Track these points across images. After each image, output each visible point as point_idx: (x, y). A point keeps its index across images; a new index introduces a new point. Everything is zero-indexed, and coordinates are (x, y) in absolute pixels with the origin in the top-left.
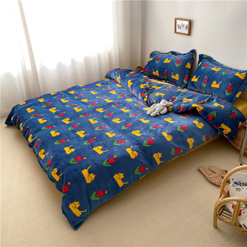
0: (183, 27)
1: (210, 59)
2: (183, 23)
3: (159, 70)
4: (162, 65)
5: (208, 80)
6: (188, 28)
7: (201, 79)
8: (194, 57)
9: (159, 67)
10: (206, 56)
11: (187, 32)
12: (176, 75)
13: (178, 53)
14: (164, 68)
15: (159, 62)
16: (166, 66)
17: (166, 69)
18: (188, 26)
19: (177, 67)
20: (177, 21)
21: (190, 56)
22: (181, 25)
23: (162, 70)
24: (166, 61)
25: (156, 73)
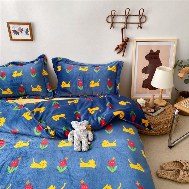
0: (21, 32)
1: (67, 61)
2: (20, 27)
3: (10, 87)
4: (13, 81)
5: (84, 82)
6: (29, 33)
7: (74, 83)
8: (46, 62)
9: (9, 84)
10: (61, 59)
11: (29, 37)
12: (37, 87)
13: (23, 62)
14: (17, 83)
15: (5, 78)
16: (20, 81)
17: (22, 84)
18: (29, 30)
19: (34, 78)
20: (11, 25)
21: (41, 62)
22: (18, 30)
23: (16, 86)
24: (16, 74)
25: (8, 92)
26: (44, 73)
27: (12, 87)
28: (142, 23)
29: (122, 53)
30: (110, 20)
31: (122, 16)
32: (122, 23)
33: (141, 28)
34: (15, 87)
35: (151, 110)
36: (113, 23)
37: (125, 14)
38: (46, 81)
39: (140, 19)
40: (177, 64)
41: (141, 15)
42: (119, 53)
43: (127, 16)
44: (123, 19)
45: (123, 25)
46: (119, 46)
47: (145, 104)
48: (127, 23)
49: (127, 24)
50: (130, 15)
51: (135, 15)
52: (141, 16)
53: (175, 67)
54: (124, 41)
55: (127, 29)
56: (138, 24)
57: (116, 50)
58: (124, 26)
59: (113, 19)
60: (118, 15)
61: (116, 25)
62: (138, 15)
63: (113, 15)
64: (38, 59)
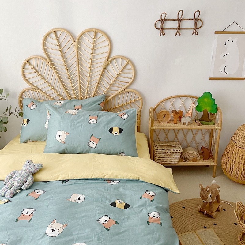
28: (197, 29)
31: (174, 20)
36: (162, 29)
39: (196, 24)
41: (196, 19)
45: (175, 31)
49: (180, 30)
50: (184, 20)
51: (189, 19)
59: (162, 24)
60: (169, 20)
62: (193, 19)
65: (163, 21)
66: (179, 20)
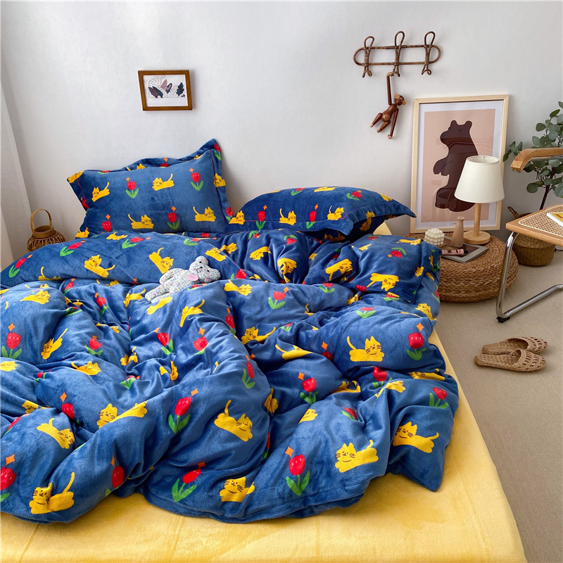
0: (168, 91)
2: (166, 81)
3: (149, 212)
4: (156, 198)
6: (185, 92)
8: (219, 158)
9: (147, 205)
11: (183, 101)
12: (207, 211)
13: (169, 159)
14: (164, 203)
15: (136, 192)
16: (169, 198)
17: (174, 205)
18: (185, 87)
19: (200, 192)
20: (146, 78)
21: (210, 157)
22: (162, 87)
23: (161, 210)
24: (158, 185)
25: (143, 223)
26: (218, 181)
27: (154, 212)
28: (430, 63)
29: (388, 131)
30: (362, 59)
31: (388, 48)
32: (389, 64)
33: (430, 72)
34: (159, 212)
35: (458, 251)
36: (368, 65)
37: (394, 45)
38: (222, 200)
39: (428, 54)
40: (510, 151)
41: (428, 46)
42: (381, 130)
43: (399, 49)
44: (390, 56)
45: (391, 69)
46: (381, 114)
47: (443, 239)
48: (398, 64)
49: (400, 66)
50: (406, 47)
51: (416, 46)
52: (428, 48)
53: (506, 157)
54: (393, 102)
55: (399, 76)
56: (423, 66)
57: (374, 124)
58: (392, 71)
59: (368, 56)
60: (379, 48)
61: (375, 69)
62: (422, 46)
63: (368, 48)
64: (202, 151)
65: (369, 50)
66: (397, 48)
